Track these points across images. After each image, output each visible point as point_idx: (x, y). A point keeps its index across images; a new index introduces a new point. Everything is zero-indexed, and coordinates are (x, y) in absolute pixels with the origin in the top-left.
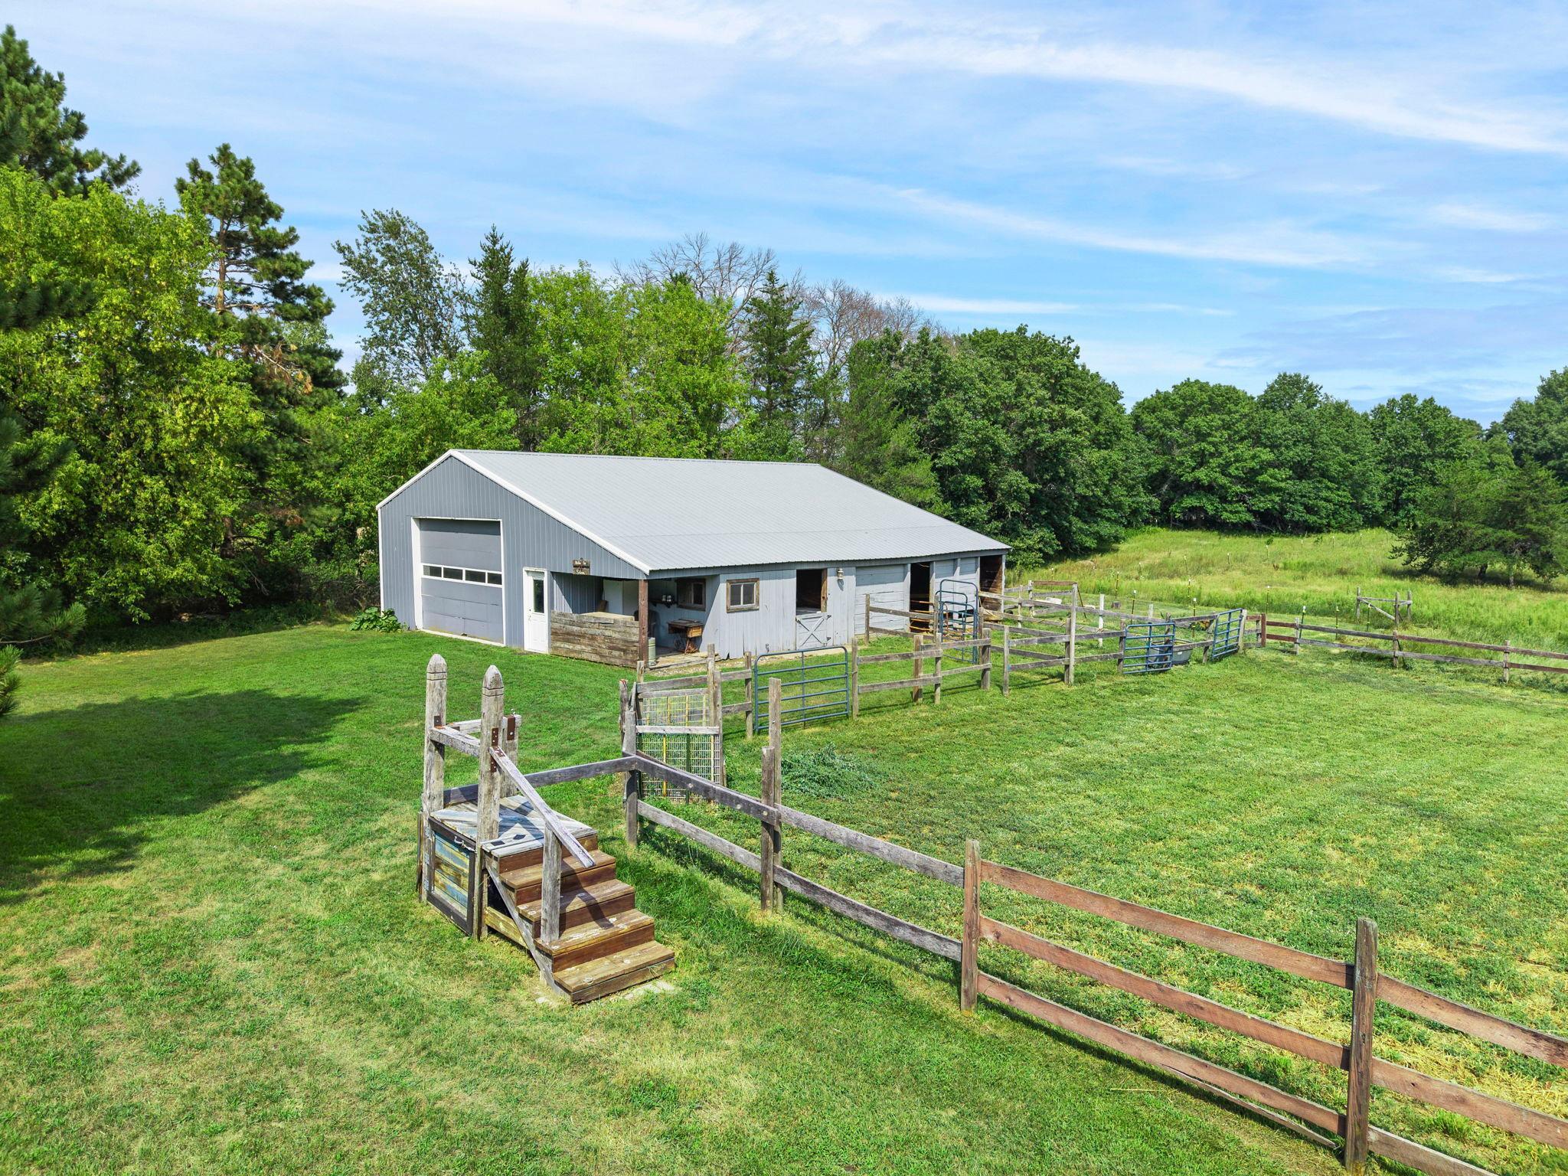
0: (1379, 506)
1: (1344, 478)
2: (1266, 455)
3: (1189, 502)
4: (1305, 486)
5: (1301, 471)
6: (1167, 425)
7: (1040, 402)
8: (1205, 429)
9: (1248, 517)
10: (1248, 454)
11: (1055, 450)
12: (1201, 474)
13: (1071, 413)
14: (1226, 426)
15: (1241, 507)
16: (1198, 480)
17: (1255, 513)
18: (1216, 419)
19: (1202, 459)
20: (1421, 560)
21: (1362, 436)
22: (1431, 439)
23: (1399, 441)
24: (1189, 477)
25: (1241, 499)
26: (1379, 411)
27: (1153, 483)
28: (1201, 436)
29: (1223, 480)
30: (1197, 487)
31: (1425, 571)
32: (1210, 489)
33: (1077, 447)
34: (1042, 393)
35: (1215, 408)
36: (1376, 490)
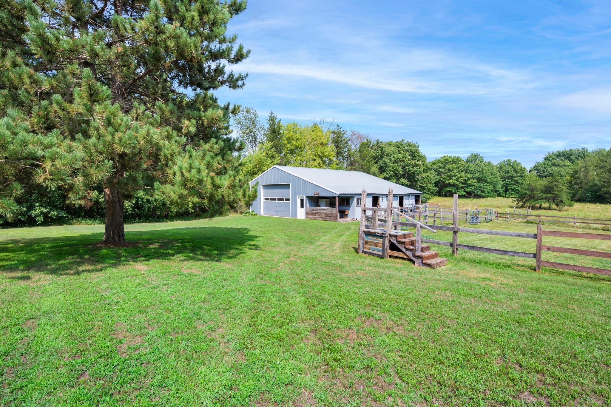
0: (501, 191)
1: (491, 183)
2: (470, 176)
3: (447, 189)
4: (480, 184)
5: (479, 180)
6: (440, 168)
7: (409, 160)
8: (451, 168)
9: (465, 193)
10: (464, 176)
11: (414, 173)
12: (451, 181)
13: (418, 163)
14: (458, 168)
15: (463, 190)
16: (450, 183)
17: (466, 192)
18: (455, 166)
19: (450, 177)
20: (521, 203)
21: (496, 171)
22: (516, 171)
23: (507, 172)
24: (447, 182)
25: (462, 188)
26: (500, 164)
27: (437, 184)
28: (450, 170)
29: (457, 183)
30: (450, 185)
31: (522, 206)
32: (454, 185)
33: (420, 172)
34: (409, 157)
35: (454, 162)
36: (500, 186)
